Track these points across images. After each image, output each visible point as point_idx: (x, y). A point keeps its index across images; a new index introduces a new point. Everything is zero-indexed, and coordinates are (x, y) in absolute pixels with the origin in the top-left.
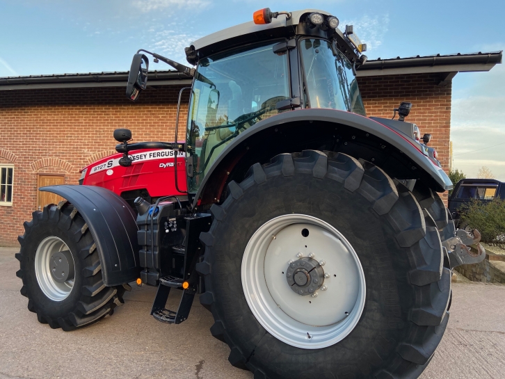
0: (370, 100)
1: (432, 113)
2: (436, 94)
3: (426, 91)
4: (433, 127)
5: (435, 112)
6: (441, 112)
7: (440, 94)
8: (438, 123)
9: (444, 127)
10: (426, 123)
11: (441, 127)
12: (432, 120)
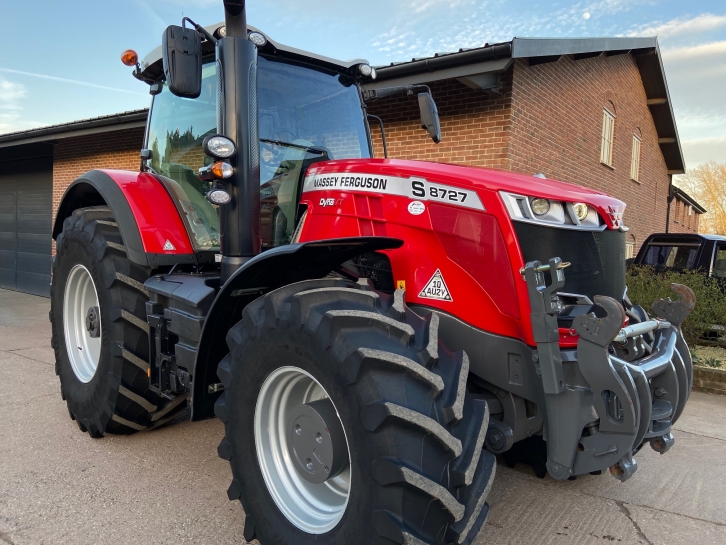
1: (486, 136)
2: (491, 108)
3: (479, 104)
4: (486, 157)
5: (489, 135)
6: (497, 135)
7: (496, 108)
8: (492, 151)
9: (501, 156)
10: (477, 152)
11: (496, 156)
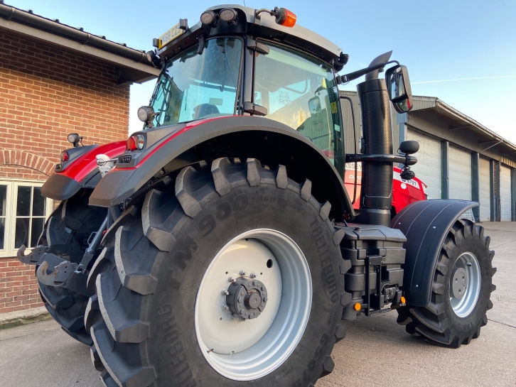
0: (39, 79)
1: (112, 114)
2: (115, 94)
3: (106, 88)
6: (120, 115)
7: (119, 95)
8: (117, 127)
10: (105, 124)
12: (112, 122)
